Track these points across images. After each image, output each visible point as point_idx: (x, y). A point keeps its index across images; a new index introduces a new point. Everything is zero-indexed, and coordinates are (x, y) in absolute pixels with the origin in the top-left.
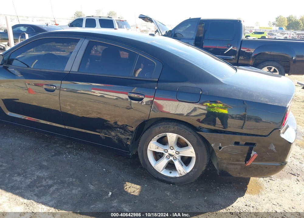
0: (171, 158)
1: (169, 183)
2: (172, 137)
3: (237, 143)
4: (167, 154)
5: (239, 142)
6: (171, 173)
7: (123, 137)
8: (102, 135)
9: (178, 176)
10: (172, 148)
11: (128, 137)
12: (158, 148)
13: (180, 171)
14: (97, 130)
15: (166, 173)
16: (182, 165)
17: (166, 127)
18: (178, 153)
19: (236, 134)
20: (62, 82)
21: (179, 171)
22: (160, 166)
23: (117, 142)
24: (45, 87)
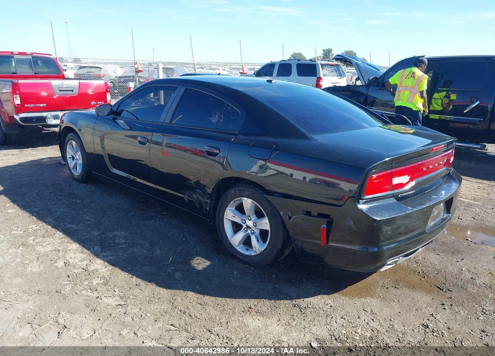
0: (249, 231)
1: (245, 263)
2: (248, 203)
3: (308, 213)
4: (244, 226)
5: (311, 212)
6: (247, 250)
7: (203, 200)
8: (186, 197)
9: (253, 254)
10: (249, 218)
11: (207, 201)
12: (234, 217)
13: (255, 247)
14: (182, 191)
15: (242, 250)
16: (258, 241)
17: (241, 190)
18: (255, 225)
19: (307, 201)
20: (154, 133)
21: (254, 249)
22: (236, 240)
23: (198, 206)
24: (139, 139)
